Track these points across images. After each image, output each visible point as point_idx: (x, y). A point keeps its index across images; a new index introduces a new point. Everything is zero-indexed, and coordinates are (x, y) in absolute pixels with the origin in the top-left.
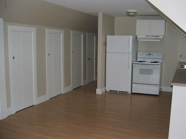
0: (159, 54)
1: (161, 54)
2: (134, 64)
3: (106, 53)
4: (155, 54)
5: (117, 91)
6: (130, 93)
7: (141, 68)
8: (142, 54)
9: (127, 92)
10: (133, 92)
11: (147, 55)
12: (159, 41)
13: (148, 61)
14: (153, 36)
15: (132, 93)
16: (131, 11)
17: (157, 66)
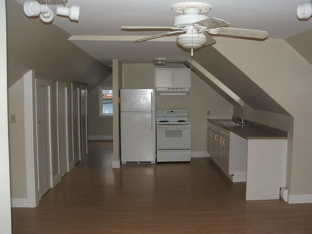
0: (183, 111)
1: (186, 111)
2: (157, 125)
3: (120, 112)
4: (178, 111)
5: (136, 162)
6: (155, 163)
7: (167, 129)
8: (162, 112)
9: (150, 162)
10: (157, 161)
11: (168, 112)
12: (185, 94)
13: (173, 120)
14: (172, 89)
15: (157, 163)
16: (160, 59)
17: (187, 126)
